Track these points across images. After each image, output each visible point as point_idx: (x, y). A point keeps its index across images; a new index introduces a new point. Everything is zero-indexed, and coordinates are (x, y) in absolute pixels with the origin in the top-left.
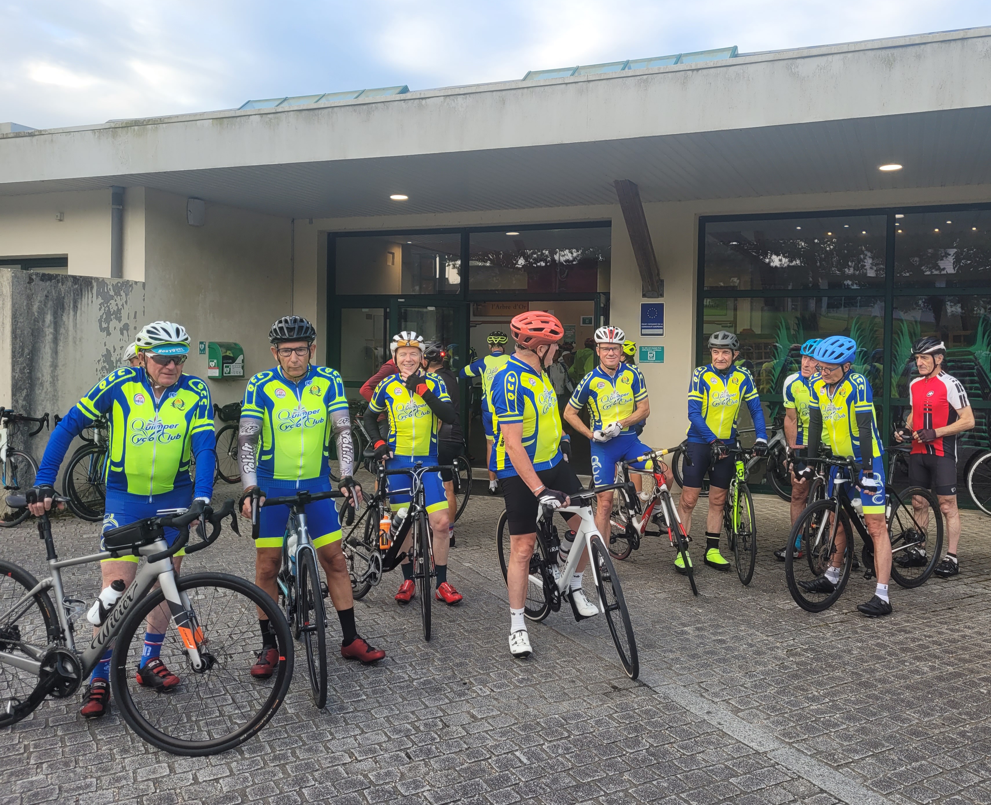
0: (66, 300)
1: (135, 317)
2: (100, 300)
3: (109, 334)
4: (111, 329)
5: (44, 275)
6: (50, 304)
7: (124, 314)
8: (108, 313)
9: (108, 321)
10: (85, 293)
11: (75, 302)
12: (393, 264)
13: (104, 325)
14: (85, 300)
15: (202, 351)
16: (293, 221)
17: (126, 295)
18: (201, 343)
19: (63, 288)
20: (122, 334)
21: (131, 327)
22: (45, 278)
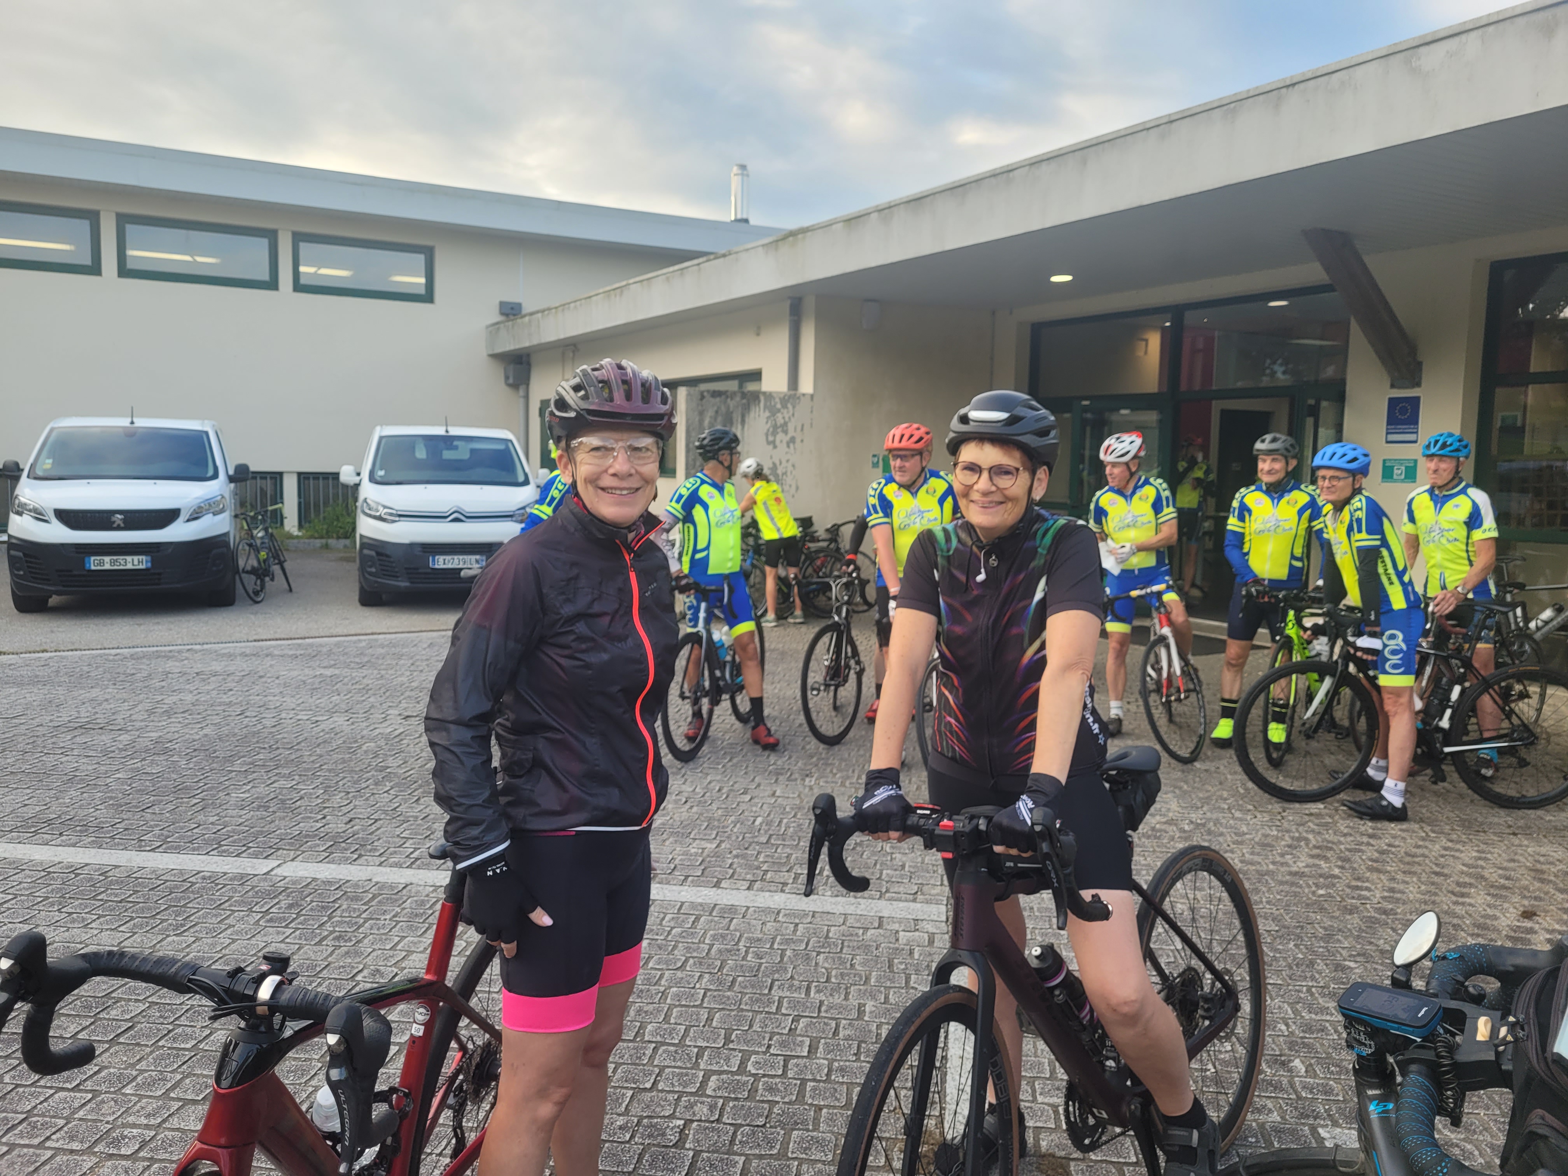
0: (734, 415)
1: (802, 429)
2: (767, 414)
3: (775, 447)
4: (778, 442)
5: (714, 392)
6: (720, 419)
7: (791, 427)
8: (775, 427)
9: (774, 433)
10: (753, 408)
11: (743, 416)
12: (1146, 353)
13: (771, 438)
14: (752, 414)
15: (875, 465)
16: (994, 313)
17: (794, 407)
18: (874, 456)
19: (732, 403)
20: (788, 446)
21: (798, 440)
22: (716, 394)
